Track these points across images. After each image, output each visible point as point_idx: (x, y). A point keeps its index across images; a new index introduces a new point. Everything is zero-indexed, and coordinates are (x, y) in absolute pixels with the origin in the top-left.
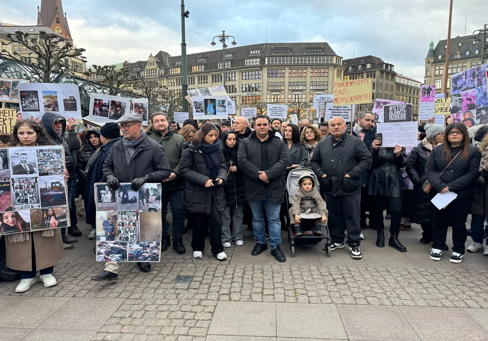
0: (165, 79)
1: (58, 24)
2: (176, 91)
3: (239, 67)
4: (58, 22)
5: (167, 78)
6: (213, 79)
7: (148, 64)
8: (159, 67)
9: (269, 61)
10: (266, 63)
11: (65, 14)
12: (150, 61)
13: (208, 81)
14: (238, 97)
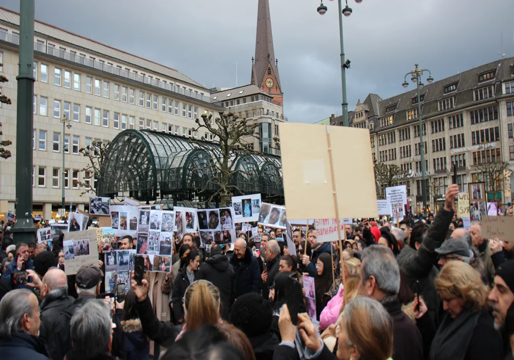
0: (375, 136)
1: (270, 76)
2: (388, 152)
3: (465, 104)
4: (269, 73)
5: (377, 132)
6: (433, 127)
7: (355, 116)
8: (368, 118)
9: (507, 88)
10: (504, 92)
11: (277, 62)
12: (358, 111)
13: (426, 131)
14: (467, 154)
